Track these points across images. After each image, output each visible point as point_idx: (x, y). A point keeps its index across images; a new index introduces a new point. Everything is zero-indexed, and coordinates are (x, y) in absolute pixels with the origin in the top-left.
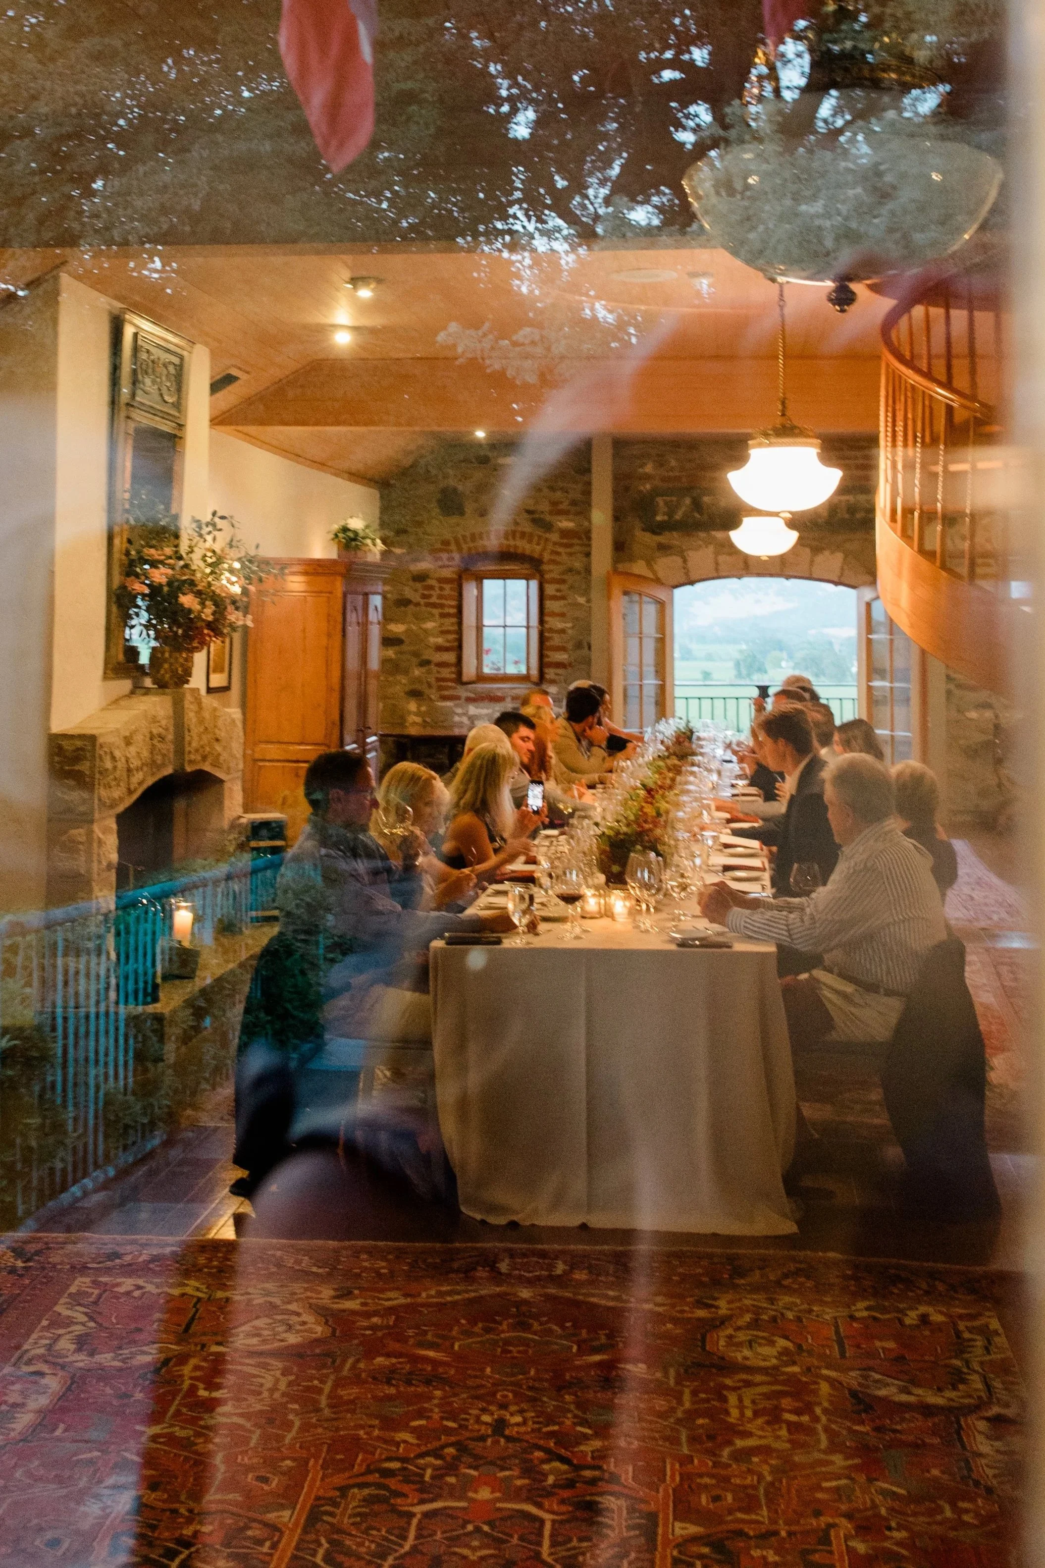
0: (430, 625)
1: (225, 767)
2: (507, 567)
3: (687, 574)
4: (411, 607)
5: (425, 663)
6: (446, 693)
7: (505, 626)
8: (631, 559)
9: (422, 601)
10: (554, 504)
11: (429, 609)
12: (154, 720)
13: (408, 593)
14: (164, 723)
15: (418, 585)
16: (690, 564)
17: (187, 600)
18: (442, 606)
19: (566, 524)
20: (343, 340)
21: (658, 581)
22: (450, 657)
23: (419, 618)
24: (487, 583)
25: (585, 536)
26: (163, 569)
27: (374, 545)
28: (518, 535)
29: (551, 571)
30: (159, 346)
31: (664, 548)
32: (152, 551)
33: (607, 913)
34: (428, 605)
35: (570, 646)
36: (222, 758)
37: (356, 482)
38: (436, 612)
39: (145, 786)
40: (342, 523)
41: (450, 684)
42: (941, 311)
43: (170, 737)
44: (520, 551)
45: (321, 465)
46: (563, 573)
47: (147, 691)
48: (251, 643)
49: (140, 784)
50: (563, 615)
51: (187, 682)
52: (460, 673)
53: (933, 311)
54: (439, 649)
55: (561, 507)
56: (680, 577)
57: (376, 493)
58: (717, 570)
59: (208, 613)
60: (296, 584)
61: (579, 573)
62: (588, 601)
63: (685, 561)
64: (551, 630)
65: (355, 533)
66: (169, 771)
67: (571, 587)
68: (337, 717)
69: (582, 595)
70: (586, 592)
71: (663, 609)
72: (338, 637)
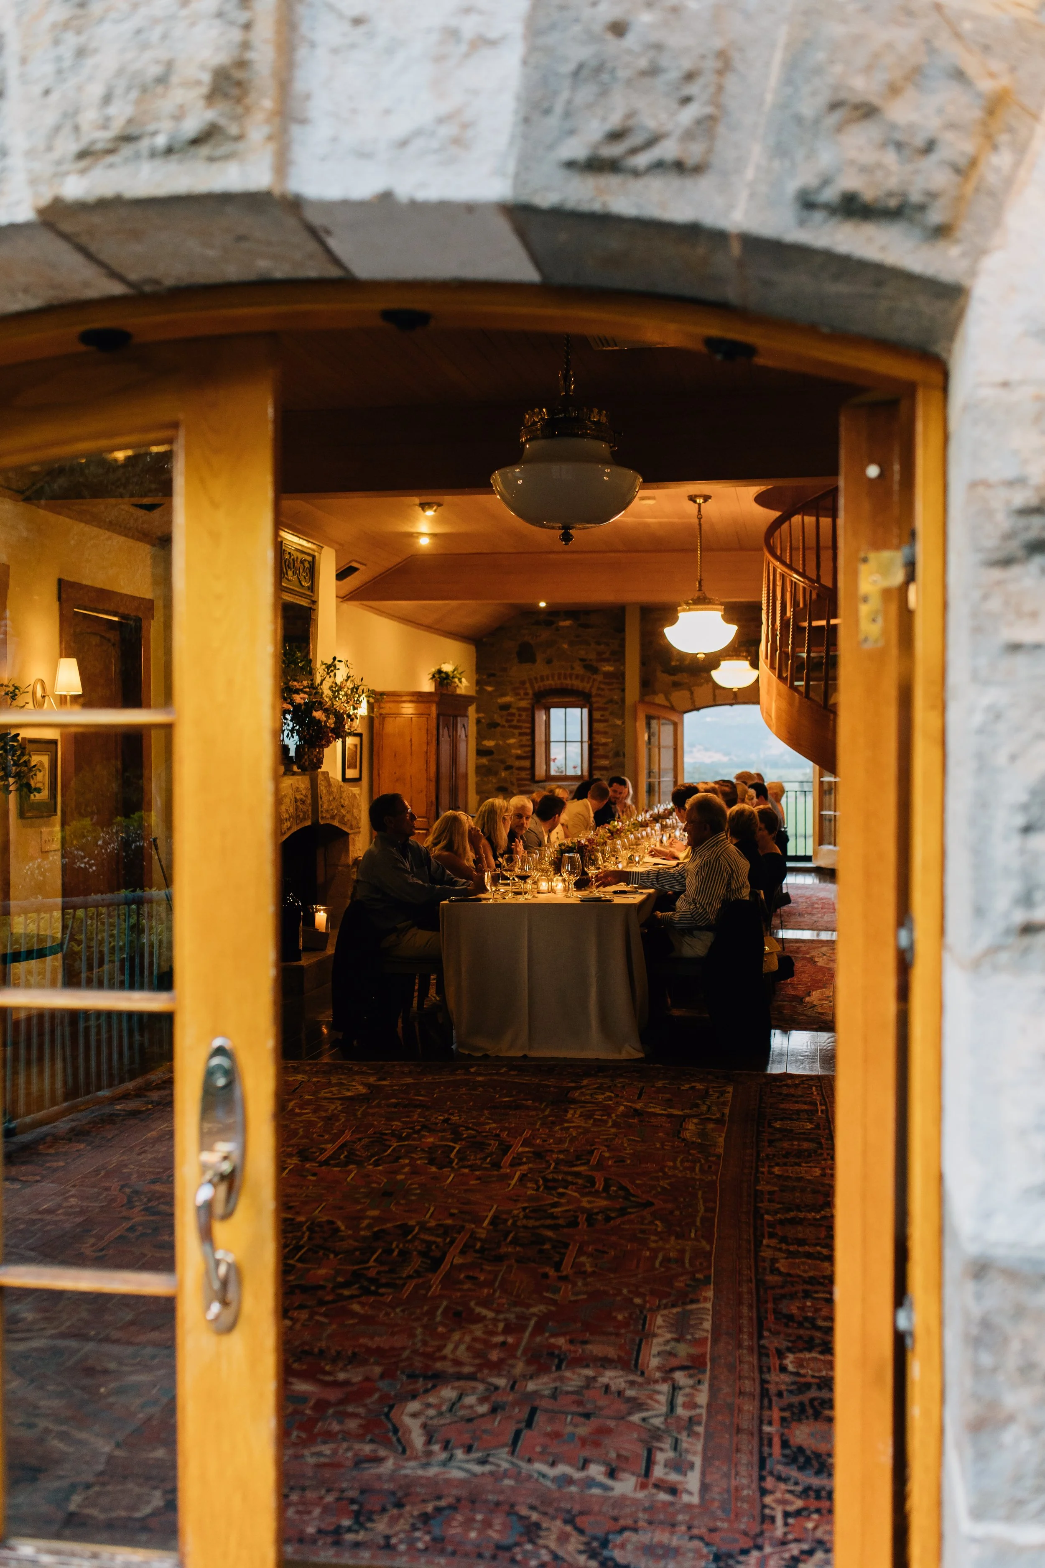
0: (512, 741)
1: (349, 825)
2: (567, 700)
3: (693, 702)
4: (499, 729)
5: (509, 768)
6: (523, 789)
7: (566, 742)
8: (655, 693)
9: (507, 725)
10: (599, 654)
11: (511, 730)
12: (298, 790)
13: (497, 718)
14: (304, 792)
15: (505, 713)
16: (695, 695)
17: (318, 714)
18: (520, 727)
19: (608, 668)
20: (424, 542)
21: (672, 708)
22: (527, 763)
23: (505, 736)
24: (553, 711)
25: (619, 677)
26: (302, 695)
27: (461, 682)
28: (574, 677)
29: (597, 702)
30: (297, 550)
31: (676, 685)
32: (295, 683)
33: (552, 890)
34: (510, 727)
35: (611, 754)
36: (346, 819)
37: (456, 640)
38: (516, 732)
39: (292, 831)
40: (438, 668)
41: (527, 782)
42: (813, 519)
43: (309, 801)
44: (575, 688)
45: (429, 628)
46: (606, 703)
47: (294, 774)
48: (375, 749)
49: (289, 829)
50: (606, 733)
51: (320, 767)
52: (533, 774)
53: (807, 519)
54: (519, 757)
55: (604, 656)
56: (690, 707)
57: (472, 648)
58: (714, 700)
59: (331, 722)
60: (408, 709)
61: (617, 703)
62: (623, 723)
63: (692, 693)
64: (597, 744)
65: (446, 673)
66: (308, 823)
67: (612, 713)
68: (434, 799)
69: (619, 719)
70: (622, 716)
71: (677, 728)
72: (434, 743)
